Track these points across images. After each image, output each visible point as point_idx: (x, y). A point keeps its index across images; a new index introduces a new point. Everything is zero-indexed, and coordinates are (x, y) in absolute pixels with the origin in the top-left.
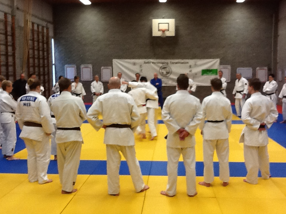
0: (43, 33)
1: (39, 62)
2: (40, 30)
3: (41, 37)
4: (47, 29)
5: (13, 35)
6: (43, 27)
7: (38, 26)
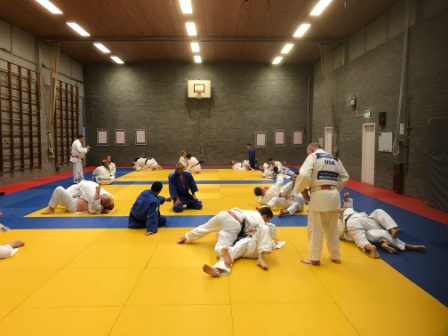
0: (72, 92)
1: (67, 122)
2: (69, 89)
3: (69, 97)
4: (77, 88)
5: (38, 94)
6: (72, 86)
7: (66, 85)
